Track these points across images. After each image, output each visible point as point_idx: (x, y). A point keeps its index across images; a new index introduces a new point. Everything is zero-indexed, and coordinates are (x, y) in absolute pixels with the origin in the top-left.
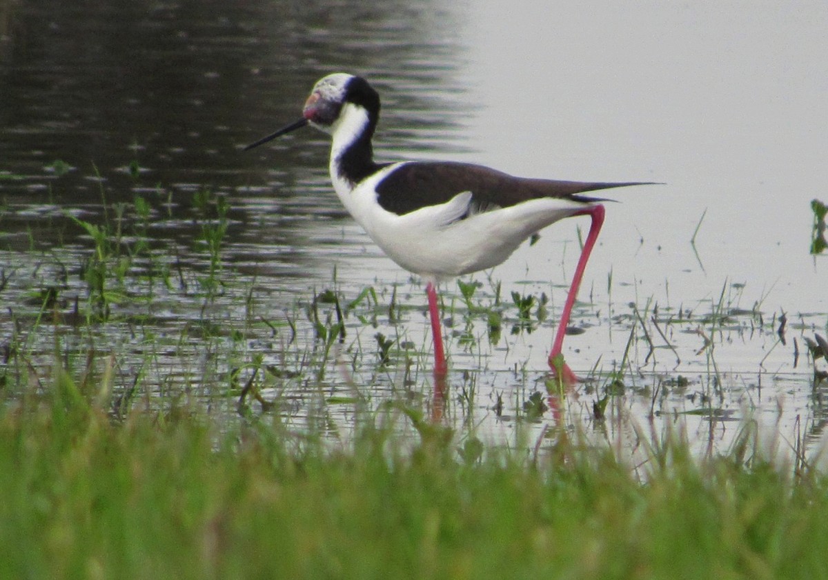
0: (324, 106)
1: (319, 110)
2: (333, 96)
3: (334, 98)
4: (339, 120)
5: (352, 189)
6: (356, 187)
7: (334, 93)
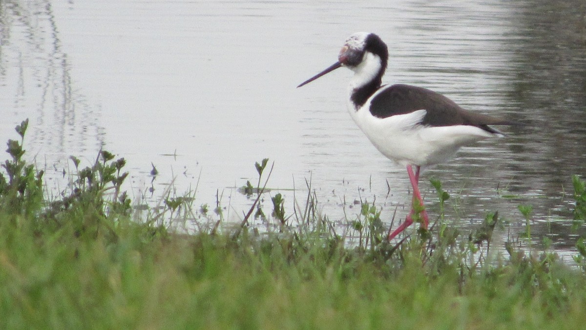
0: (352, 54)
1: (349, 56)
2: (357, 47)
3: (358, 49)
4: (361, 64)
5: (357, 110)
6: (360, 108)
7: (357, 45)
